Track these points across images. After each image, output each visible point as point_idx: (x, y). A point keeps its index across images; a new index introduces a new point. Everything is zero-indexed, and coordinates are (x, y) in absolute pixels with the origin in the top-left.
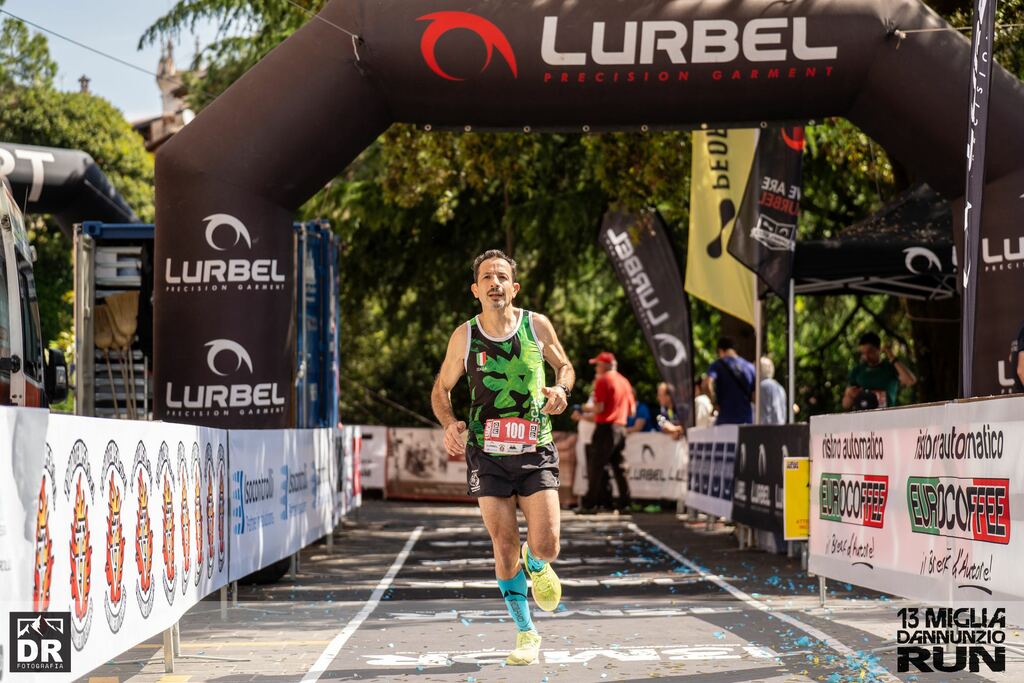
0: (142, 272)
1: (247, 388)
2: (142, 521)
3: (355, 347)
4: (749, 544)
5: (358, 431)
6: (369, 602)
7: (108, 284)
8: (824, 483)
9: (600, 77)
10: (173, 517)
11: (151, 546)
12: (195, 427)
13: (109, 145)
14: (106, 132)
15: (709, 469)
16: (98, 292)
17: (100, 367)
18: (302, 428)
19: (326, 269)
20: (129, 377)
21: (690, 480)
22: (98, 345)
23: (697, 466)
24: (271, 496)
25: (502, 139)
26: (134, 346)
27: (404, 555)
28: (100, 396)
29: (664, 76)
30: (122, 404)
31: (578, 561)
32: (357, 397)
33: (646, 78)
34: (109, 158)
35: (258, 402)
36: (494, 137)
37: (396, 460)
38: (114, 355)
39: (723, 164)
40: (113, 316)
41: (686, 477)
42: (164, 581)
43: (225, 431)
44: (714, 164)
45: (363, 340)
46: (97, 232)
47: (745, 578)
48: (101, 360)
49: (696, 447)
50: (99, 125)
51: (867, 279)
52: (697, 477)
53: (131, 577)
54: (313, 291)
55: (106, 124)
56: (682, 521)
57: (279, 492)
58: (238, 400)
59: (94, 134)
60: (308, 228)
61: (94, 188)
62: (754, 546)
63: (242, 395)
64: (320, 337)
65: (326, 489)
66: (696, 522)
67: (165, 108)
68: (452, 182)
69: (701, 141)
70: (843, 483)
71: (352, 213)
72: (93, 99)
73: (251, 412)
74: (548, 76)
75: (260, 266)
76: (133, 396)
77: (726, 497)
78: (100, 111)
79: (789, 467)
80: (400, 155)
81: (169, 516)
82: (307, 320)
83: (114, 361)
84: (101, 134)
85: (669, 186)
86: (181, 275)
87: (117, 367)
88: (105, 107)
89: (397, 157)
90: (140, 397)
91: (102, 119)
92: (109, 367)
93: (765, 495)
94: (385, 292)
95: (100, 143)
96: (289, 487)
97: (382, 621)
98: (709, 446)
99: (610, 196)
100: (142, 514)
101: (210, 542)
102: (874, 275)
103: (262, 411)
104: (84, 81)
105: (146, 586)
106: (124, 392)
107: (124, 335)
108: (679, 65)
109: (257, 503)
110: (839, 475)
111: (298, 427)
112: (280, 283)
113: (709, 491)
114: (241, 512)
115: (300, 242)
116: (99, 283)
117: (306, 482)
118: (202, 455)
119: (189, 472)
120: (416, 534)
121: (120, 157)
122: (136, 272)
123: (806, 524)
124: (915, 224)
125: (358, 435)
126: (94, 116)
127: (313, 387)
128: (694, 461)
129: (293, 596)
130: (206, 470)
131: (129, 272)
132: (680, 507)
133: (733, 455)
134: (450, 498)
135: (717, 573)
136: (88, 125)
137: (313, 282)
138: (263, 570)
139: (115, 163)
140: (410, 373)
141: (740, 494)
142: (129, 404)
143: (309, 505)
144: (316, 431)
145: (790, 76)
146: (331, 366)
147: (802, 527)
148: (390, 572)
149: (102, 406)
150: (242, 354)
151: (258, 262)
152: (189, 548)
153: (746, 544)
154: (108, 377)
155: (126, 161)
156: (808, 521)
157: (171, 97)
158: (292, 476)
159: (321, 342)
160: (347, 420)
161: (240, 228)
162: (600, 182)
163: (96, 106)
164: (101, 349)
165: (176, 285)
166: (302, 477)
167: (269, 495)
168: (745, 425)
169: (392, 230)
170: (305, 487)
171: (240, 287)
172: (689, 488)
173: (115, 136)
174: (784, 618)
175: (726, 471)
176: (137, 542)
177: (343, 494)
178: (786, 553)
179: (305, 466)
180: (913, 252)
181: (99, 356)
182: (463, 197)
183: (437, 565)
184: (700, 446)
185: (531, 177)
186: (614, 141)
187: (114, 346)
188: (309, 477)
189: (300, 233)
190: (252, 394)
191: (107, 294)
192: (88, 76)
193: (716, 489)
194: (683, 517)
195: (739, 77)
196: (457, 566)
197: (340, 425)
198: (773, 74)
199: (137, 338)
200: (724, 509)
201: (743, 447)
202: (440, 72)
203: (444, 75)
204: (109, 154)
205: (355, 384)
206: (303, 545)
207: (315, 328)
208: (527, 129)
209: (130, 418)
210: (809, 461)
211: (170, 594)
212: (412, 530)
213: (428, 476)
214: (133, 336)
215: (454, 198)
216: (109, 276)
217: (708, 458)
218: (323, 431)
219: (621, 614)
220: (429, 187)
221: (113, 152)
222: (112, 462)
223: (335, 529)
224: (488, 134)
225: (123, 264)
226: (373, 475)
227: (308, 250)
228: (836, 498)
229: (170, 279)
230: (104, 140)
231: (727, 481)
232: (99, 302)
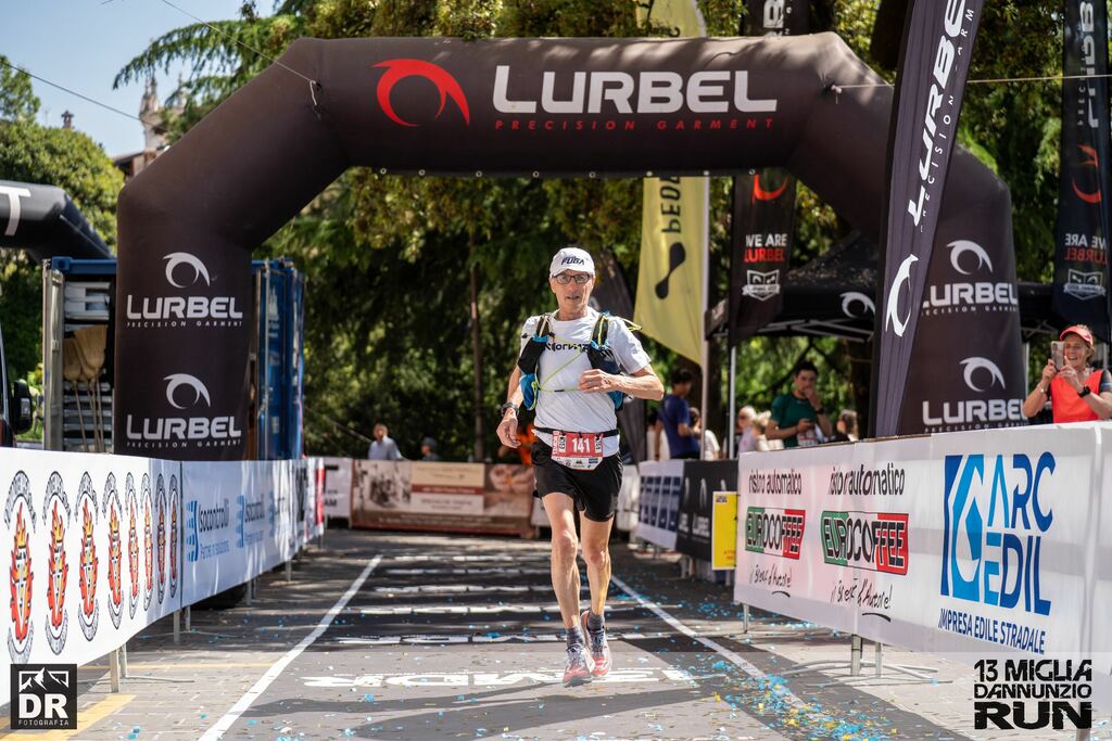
0: (111, 307)
1: (205, 421)
2: (87, 549)
3: (325, 383)
4: (691, 573)
5: (322, 462)
6: (320, 626)
7: (77, 318)
8: (750, 516)
9: (550, 125)
10: (119, 545)
11: (95, 572)
12: (147, 459)
13: (89, 180)
14: (87, 167)
15: (657, 501)
16: (67, 325)
17: (69, 399)
18: (262, 459)
19: (289, 304)
20: (97, 409)
21: (640, 513)
22: (67, 377)
23: (647, 499)
24: (226, 525)
25: (463, 182)
26: (102, 379)
27: (360, 581)
28: (69, 427)
29: (611, 125)
30: (90, 434)
31: (525, 589)
32: (328, 429)
33: (594, 127)
34: (90, 193)
35: (215, 435)
36: (454, 181)
37: (362, 490)
38: (82, 386)
39: (675, 209)
40: (80, 348)
41: (636, 509)
42: (110, 606)
43: (178, 463)
44: (667, 208)
45: (333, 375)
46: (67, 268)
47: (680, 606)
48: (70, 392)
49: (646, 480)
50: (80, 160)
51: (807, 322)
52: (647, 509)
53: (73, 601)
54: (276, 327)
55: (87, 160)
56: (632, 551)
57: (234, 521)
58: (196, 432)
59: (75, 169)
60: (271, 266)
61: (70, 223)
62: (694, 576)
63: (199, 428)
64: (284, 371)
65: (286, 521)
66: (645, 552)
67: (147, 145)
68: (420, 222)
69: (653, 185)
70: (766, 517)
71: (320, 250)
72: (75, 134)
73: (208, 444)
74: (499, 123)
75: (218, 304)
76: (100, 427)
77: (672, 529)
78: (81, 146)
79: (718, 501)
80: (368, 197)
81: (115, 543)
82: (269, 355)
83: (82, 393)
84: (83, 169)
85: (622, 229)
86: (141, 312)
87: (85, 399)
88: (86, 143)
89: (366, 199)
90: (108, 428)
91: (84, 155)
92: (77, 399)
93: (705, 527)
94: (352, 329)
95: (81, 178)
96: (245, 516)
97: (327, 644)
98: (658, 480)
99: (571, 238)
100: (87, 542)
101: (161, 568)
102: (814, 318)
103: (219, 444)
104: (67, 116)
105: (89, 610)
106: (93, 423)
107: (92, 368)
108: (626, 115)
109: (214, 531)
110: (762, 509)
111: (260, 459)
112: (237, 320)
113: (657, 523)
114: (194, 540)
115: (263, 280)
116: (68, 317)
117: (262, 511)
118: (153, 487)
119: (139, 502)
120: (375, 561)
121: (100, 192)
122: (103, 306)
123: (733, 555)
124: (852, 269)
125: (321, 467)
126: (75, 152)
127: (275, 420)
128: (644, 494)
129: (246, 621)
130: (156, 500)
131: (97, 306)
132: (633, 538)
133: (678, 488)
134: (413, 528)
135: (654, 600)
136: (69, 161)
137: (277, 318)
138: (219, 595)
139: (95, 198)
140: (377, 407)
141: (683, 526)
142: (96, 434)
143: (266, 533)
144: (274, 462)
145: (732, 127)
146: (294, 399)
147: (729, 558)
148: (343, 598)
149: (70, 438)
150: (200, 388)
151: (216, 300)
152: (137, 575)
153: (687, 573)
154: (76, 409)
155: (106, 196)
156: (735, 552)
157: (153, 133)
158: (249, 506)
159: (284, 376)
160: (311, 450)
161: (199, 266)
162: (560, 224)
163: (77, 141)
164: (70, 381)
165: (136, 321)
166: (259, 507)
167: (225, 524)
168: (689, 460)
169: (360, 268)
170: (262, 516)
171: (199, 324)
172: (640, 519)
173: (96, 171)
174: (707, 643)
175: (672, 503)
176: (82, 568)
177: (305, 523)
178: (724, 582)
179: (262, 496)
180: (850, 297)
181: (67, 388)
182: (430, 236)
183: (390, 592)
184: (650, 480)
185: (490, 220)
186: (574, 185)
187: (83, 378)
188: (266, 506)
189: (264, 271)
190: (209, 427)
191: (76, 328)
192: (71, 112)
193: (663, 521)
194: (633, 546)
195: (682, 127)
196: (409, 593)
197: (304, 456)
198: (715, 124)
199: (105, 371)
200: (668, 539)
201: (687, 481)
202: (395, 118)
203: (400, 121)
204: (89, 189)
205: (324, 417)
206: (261, 572)
207: (278, 363)
208: (479, 174)
209: (98, 451)
210: (737, 495)
211: (116, 618)
212: (371, 558)
213: (392, 506)
214: (101, 369)
215: (421, 238)
216: (78, 310)
217: (657, 491)
218: (284, 463)
219: (556, 639)
220: (398, 229)
221: (93, 187)
222: (86, 489)
223: (295, 557)
224: (449, 178)
225: (91, 299)
226: (338, 503)
227: (271, 287)
228: (759, 531)
229: (131, 315)
230: (84, 175)
231: (672, 513)
232: (69, 335)
